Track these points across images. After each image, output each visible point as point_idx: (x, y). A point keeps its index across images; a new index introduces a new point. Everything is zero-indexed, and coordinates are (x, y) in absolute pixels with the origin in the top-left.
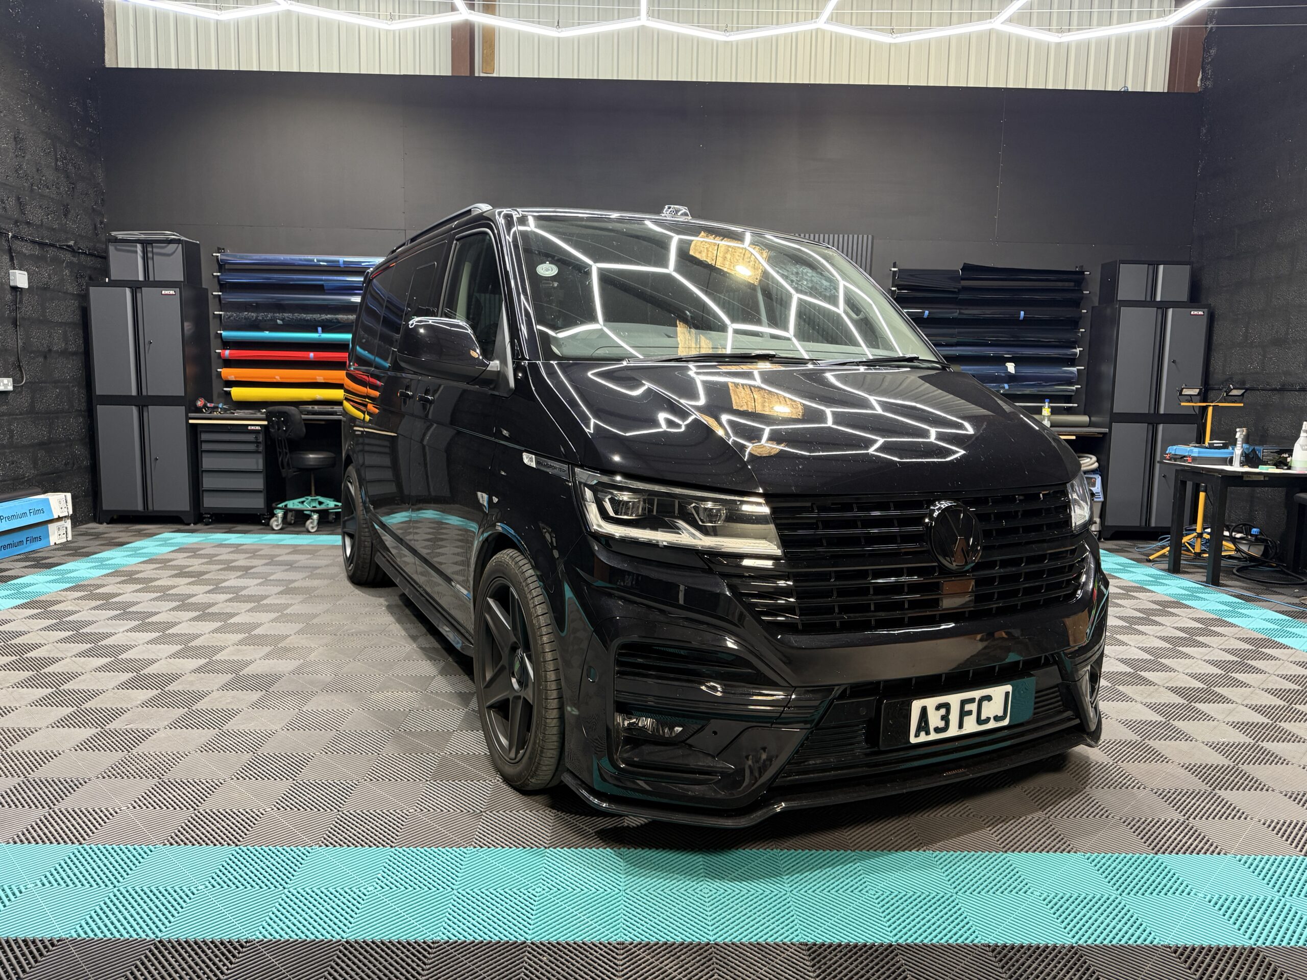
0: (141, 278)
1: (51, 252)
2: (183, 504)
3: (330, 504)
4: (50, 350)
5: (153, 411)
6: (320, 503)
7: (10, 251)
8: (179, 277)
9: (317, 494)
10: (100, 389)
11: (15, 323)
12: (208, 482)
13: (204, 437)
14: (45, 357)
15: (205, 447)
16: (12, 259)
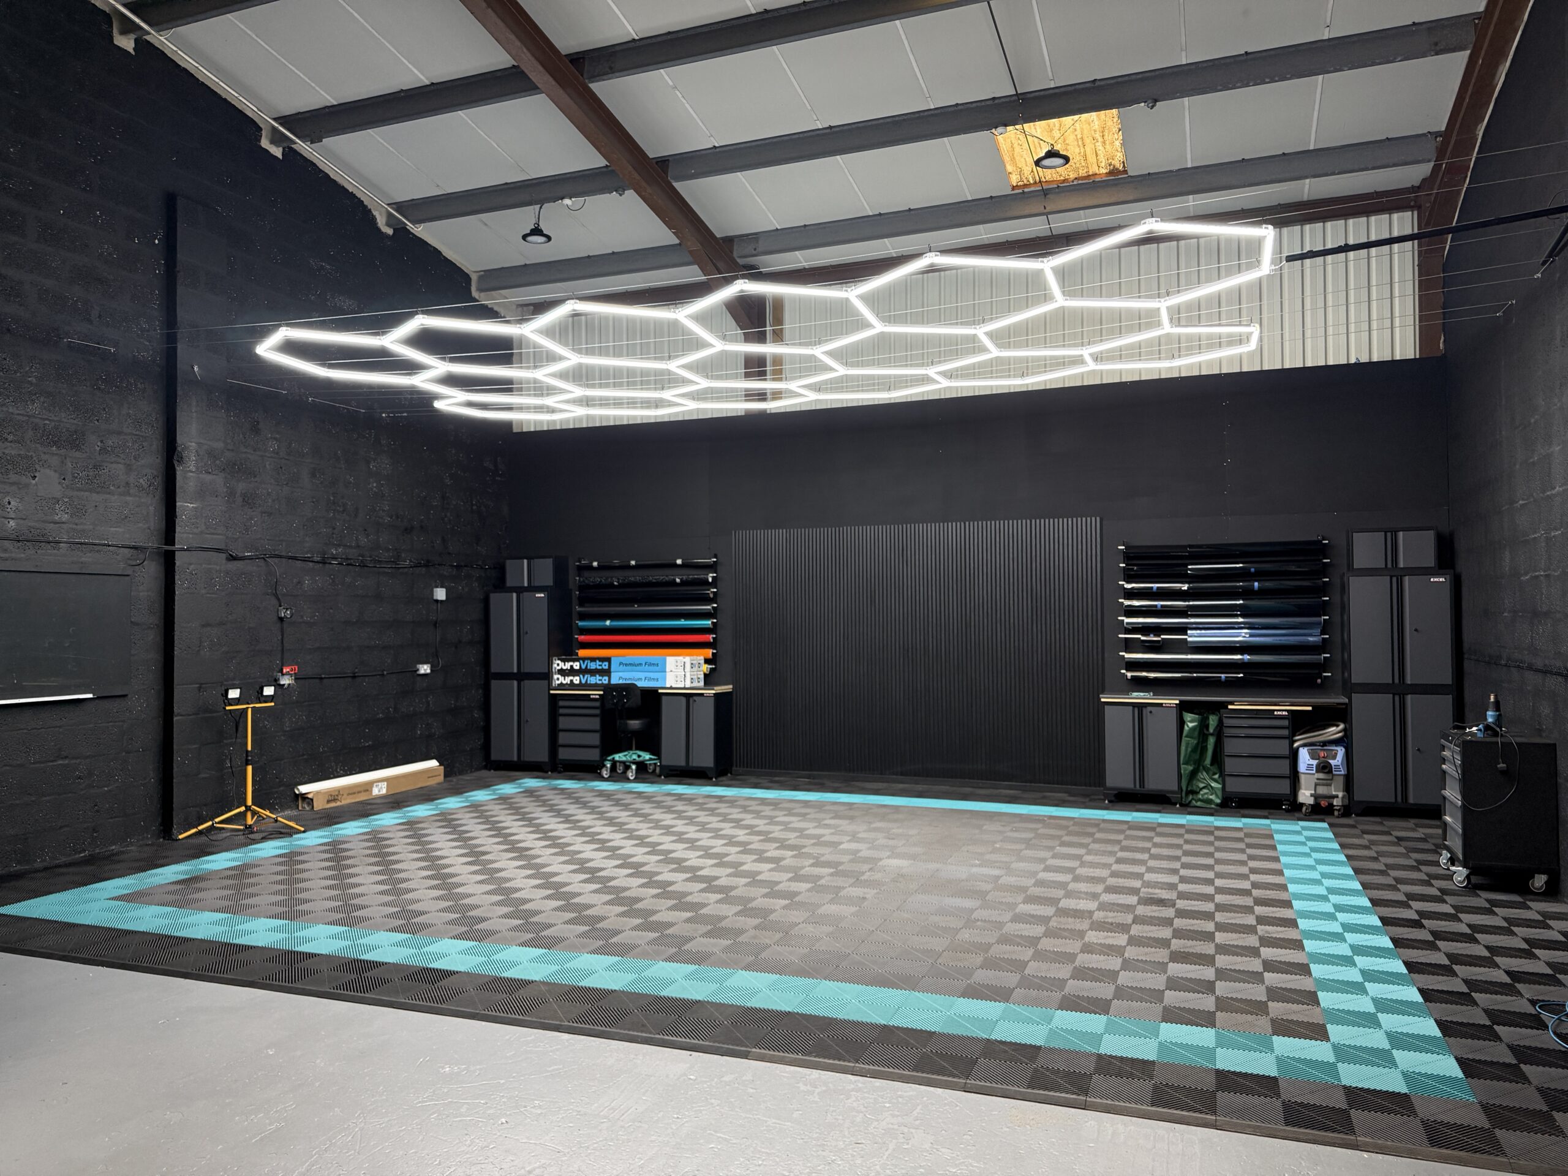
0: (526, 584)
1: (464, 571)
2: (543, 756)
3: (646, 756)
4: (460, 642)
5: (527, 684)
6: (639, 756)
7: (435, 575)
8: (550, 582)
9: (637, 749)
10: (494, 669)
11: (435, 625)
12: (563, 738)
13: (561, 703)
14: (456, 647)
15: (561, 711)
16: (436, 581)
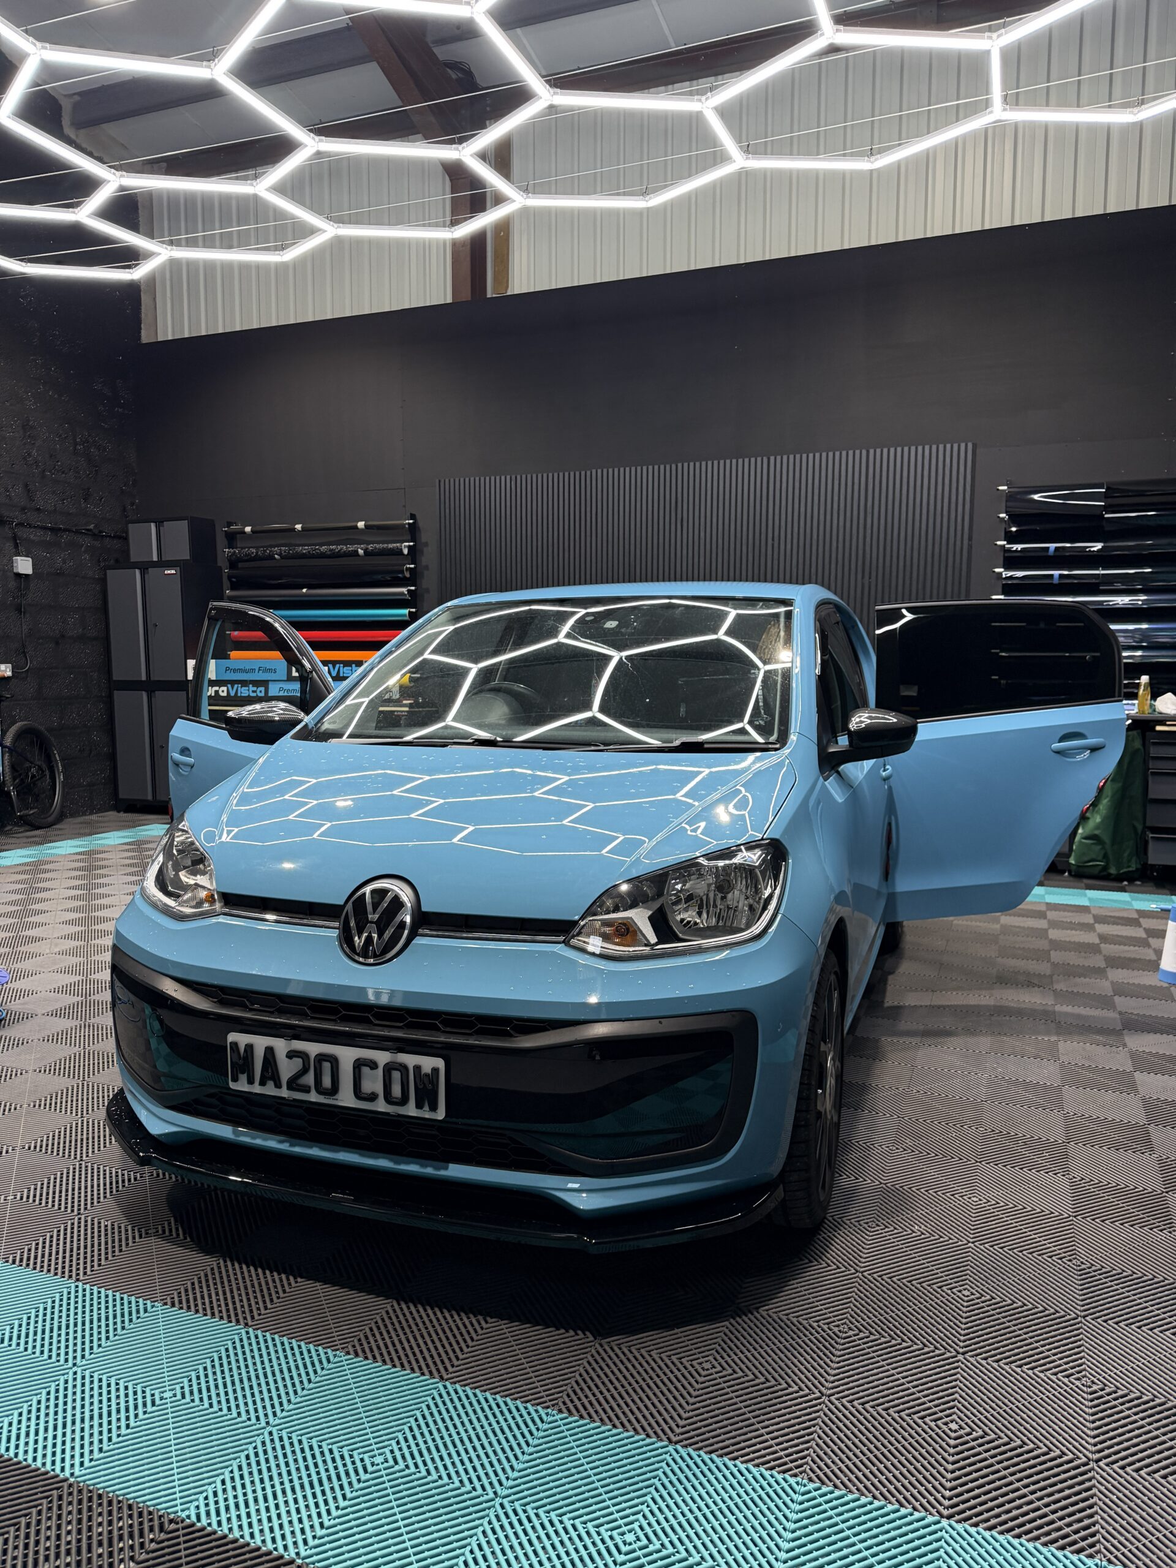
0: (155, 559)
1: (65, 537)
4: (63, 636)
5: (160, 696)
7: (15, 538)
8: (185, 554)
10: (117, 675)
11: (19, 609)
14: (57, 643)
16: (16, 546)
